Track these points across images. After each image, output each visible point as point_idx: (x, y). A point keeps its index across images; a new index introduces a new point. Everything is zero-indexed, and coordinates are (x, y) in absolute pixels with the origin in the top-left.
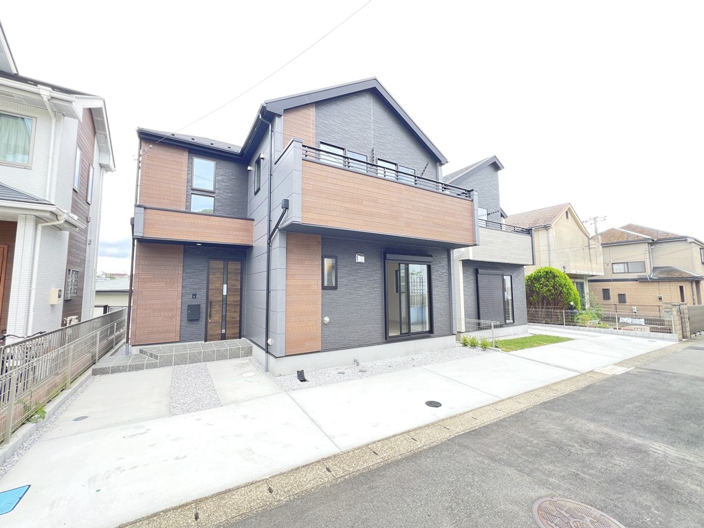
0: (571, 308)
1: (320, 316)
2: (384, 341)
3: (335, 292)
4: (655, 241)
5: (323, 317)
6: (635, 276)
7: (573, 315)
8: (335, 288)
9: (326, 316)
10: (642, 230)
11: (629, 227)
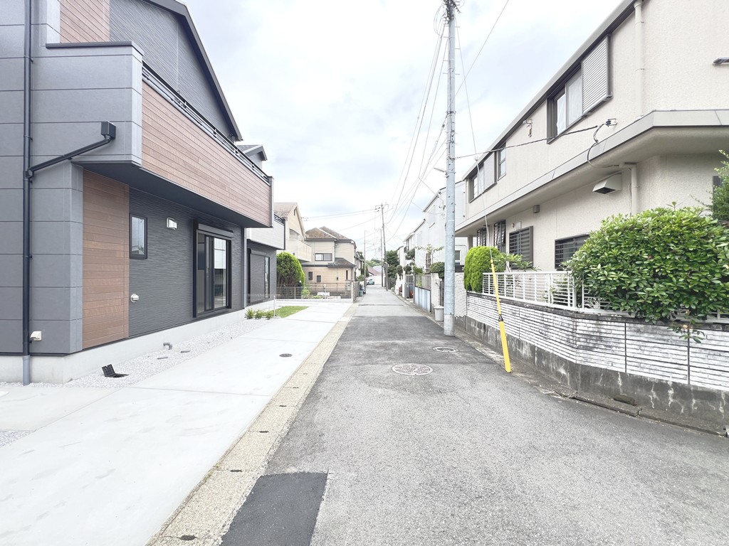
0: (300, 285)
1: (127, 293)
2: (193, 319)
3: (144, 262)
4: (338, 241)
5: (130, 295)
6: (326, 263)
7: (301, 290)
8: (145, 257)
9: (134, 293)
10: (331, 232)
11: (324, 228)
